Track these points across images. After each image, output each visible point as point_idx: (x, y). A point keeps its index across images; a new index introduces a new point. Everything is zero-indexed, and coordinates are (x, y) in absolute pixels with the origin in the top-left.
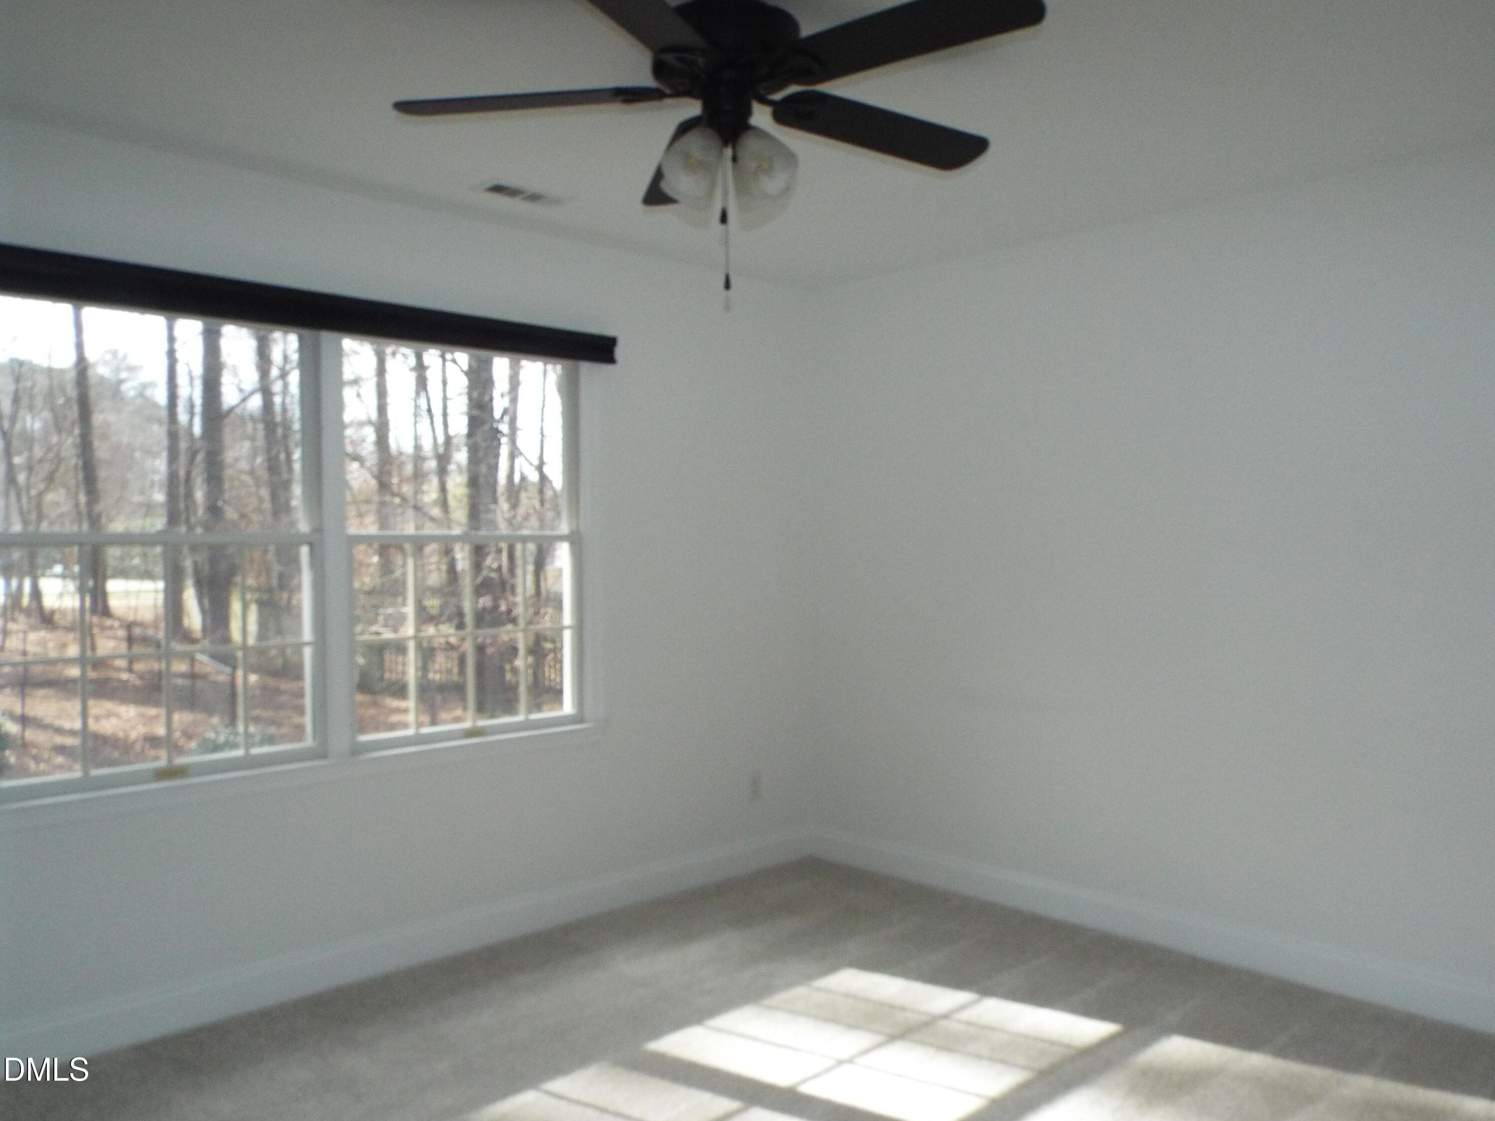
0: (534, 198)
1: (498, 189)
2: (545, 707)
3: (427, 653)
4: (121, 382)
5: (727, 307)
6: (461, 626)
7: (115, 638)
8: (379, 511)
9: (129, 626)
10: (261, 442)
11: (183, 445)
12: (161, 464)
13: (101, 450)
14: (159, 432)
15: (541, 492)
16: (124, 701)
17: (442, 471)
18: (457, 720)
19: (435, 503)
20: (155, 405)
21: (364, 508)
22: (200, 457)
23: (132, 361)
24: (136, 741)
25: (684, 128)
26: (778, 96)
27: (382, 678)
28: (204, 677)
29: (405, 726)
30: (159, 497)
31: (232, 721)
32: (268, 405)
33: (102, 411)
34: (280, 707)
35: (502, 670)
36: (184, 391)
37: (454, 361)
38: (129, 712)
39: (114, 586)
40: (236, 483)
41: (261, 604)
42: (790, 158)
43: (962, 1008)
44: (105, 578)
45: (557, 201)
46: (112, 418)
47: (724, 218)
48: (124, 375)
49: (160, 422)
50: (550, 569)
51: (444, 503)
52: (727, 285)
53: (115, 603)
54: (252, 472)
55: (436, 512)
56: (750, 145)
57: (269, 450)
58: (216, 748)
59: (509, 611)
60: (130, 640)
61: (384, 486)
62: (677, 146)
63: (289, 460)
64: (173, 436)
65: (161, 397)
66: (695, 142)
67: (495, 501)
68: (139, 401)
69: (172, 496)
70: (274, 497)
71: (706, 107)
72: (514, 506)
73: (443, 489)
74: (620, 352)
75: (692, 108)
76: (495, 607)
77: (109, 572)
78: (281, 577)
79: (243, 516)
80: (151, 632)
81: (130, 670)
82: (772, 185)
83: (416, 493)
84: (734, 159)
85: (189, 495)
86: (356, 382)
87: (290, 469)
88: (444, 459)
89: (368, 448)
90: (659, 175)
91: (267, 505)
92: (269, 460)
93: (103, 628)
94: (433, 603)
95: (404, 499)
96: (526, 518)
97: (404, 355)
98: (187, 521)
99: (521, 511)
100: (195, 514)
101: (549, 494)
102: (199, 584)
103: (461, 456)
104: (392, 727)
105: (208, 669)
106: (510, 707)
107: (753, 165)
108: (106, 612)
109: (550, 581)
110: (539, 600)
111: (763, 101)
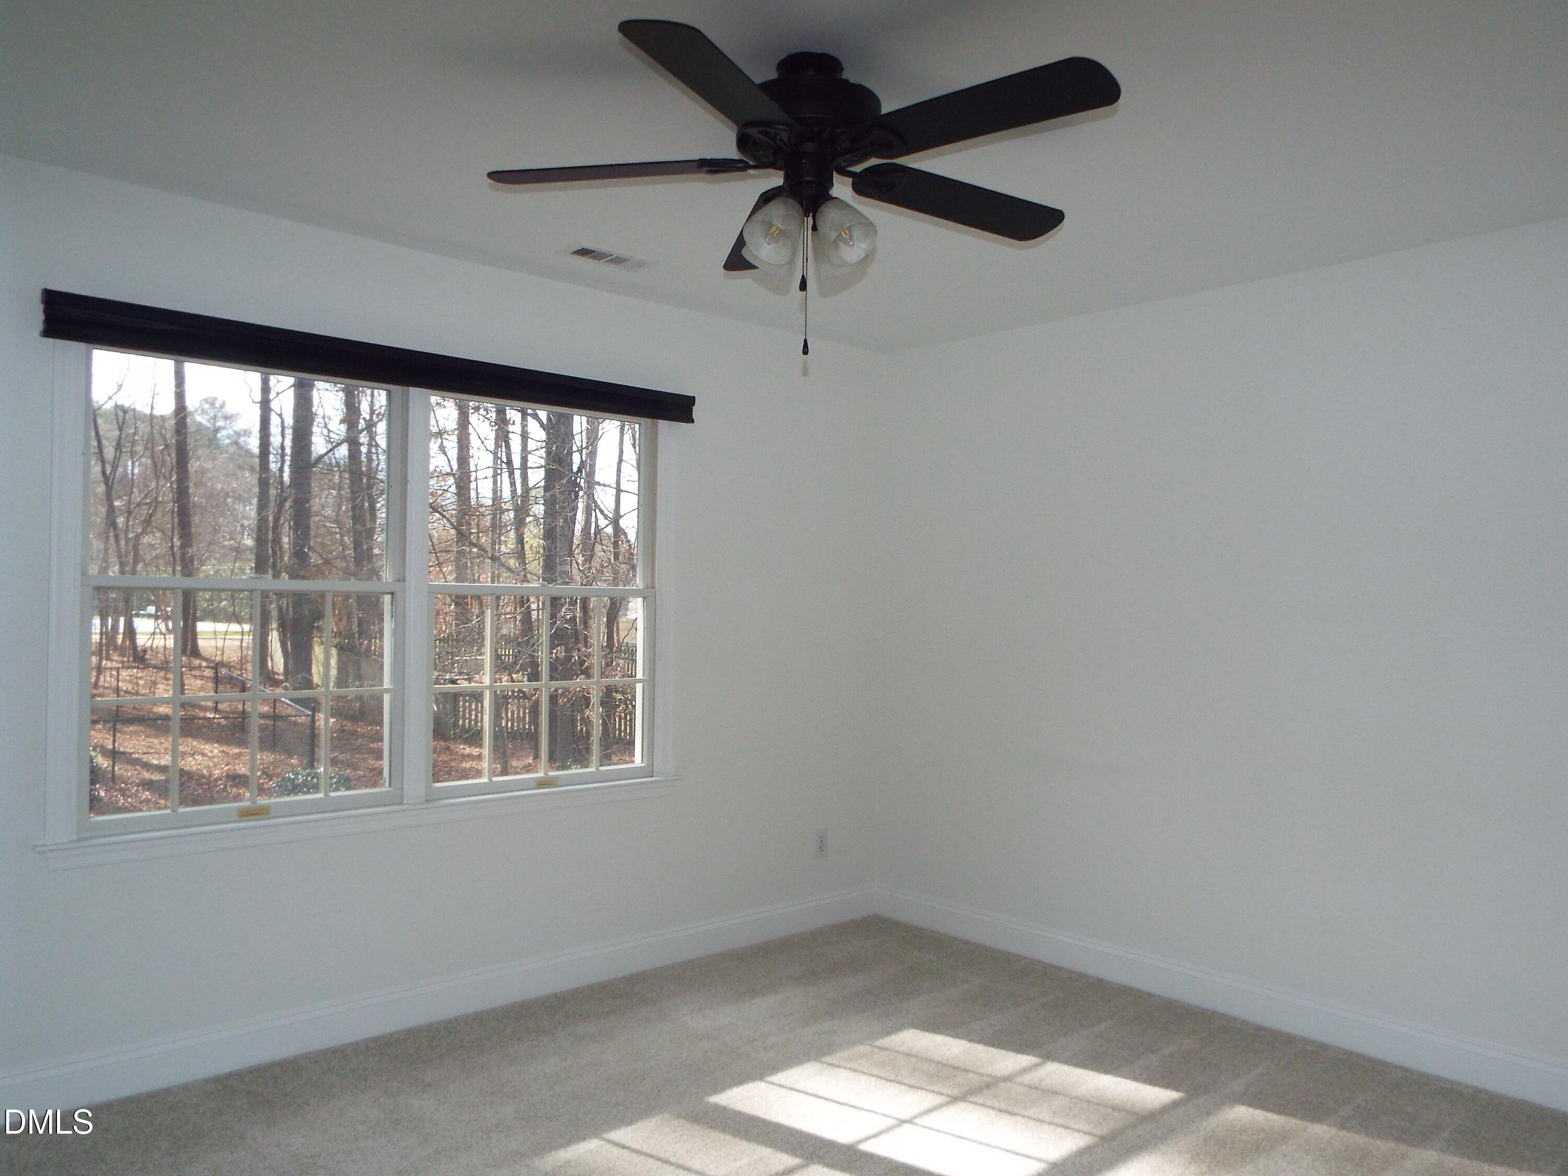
0: (618, 261)
1: (584, 252)
2: (615, 758)
3: (501, 701)
4: (217, 430)
5: (805, 372)
6: (534, 677)
7: (202, 677)
8: (457, 560)
9: (216, 666)
10: (346, 492)
11: (273, 492)
12: (251, 510)
13: (196, 497)
14: (251, 479)
15: (616, 545)
16: (209, 739)
17: (520, 523)
18: (528, 769)
19: (512, 553)
20: (248, 452)
21: (443, 557)
22: (287, 505)
23: (229, 409)
24: (219, 779)
25: (766, 198)
26: (858, 169)
27: (456, 724)
28: (285, 718)
29: (479, 773)
30: (249, 542)
31: (312, 762)
32: (354, 454)
33: (199, 458)
34: (358, 750)
35: (573, 720)
36: (275, 440)
37: (536, 417)
38: (213, 749)
39: (203, 627)
40: (322, 531)
41: (341, 648)
42: (870, 227)
43: (1025, 1071)
44: (195, 619)
45: (641, 265)
46: (208, 465)
47: (803, 286)
48: (220, 423)
49: (252, 469)
50: (623, 622)
51: (520, 554)
52: (805, 351)
53: (203, 644)
54: (337, 521)
55: (512, 563)
56: (830, 215)
57: (353, 500)
58: (295, 789)
59: (582, 663)
60: (217, 680)
61: (462, 536)
62: (759, 216)
63: (373, 509)
64: (264, 484)
65: (253, 444)
66: (777, 212)
67: (571, 554)
68: (232, 449)
69: (260, 541)
70: (357, 544)
71: (787, 178)
72: (589, 559)
73: (520, 540)
74: (696, 412)
75: (776, 179)
76: (568, 659)
77: (199, 614)
78: (361, 622)
79: (327, 562)
80: (236, 673)
81: (216, 710)
82: (852, 253)
83: (494, 543)
84: (815, 228)
85: (277, 541)
86: (440, 434)
87: (374, 518)
88: (522, 511)
89: (449, 500)
90: (740, 243)
91: (350, 552)
92: (354, 508)
93: (191, 669)
94: (508, 653)
95: (481, 548)
96: (600, 572)
97: (486, 410)
98: (274, 565)
99: (596, 563)
100: (282, 558)
101: (624, 547)
102: (282, 628)
103: (539, 509)
104: (464, 775)
105: (289, 711)
106: (581, 758)
107: (833, 235)
108: (195, 652)
109: (622, 634)
110: (611, 652)
111: (844, 173)
